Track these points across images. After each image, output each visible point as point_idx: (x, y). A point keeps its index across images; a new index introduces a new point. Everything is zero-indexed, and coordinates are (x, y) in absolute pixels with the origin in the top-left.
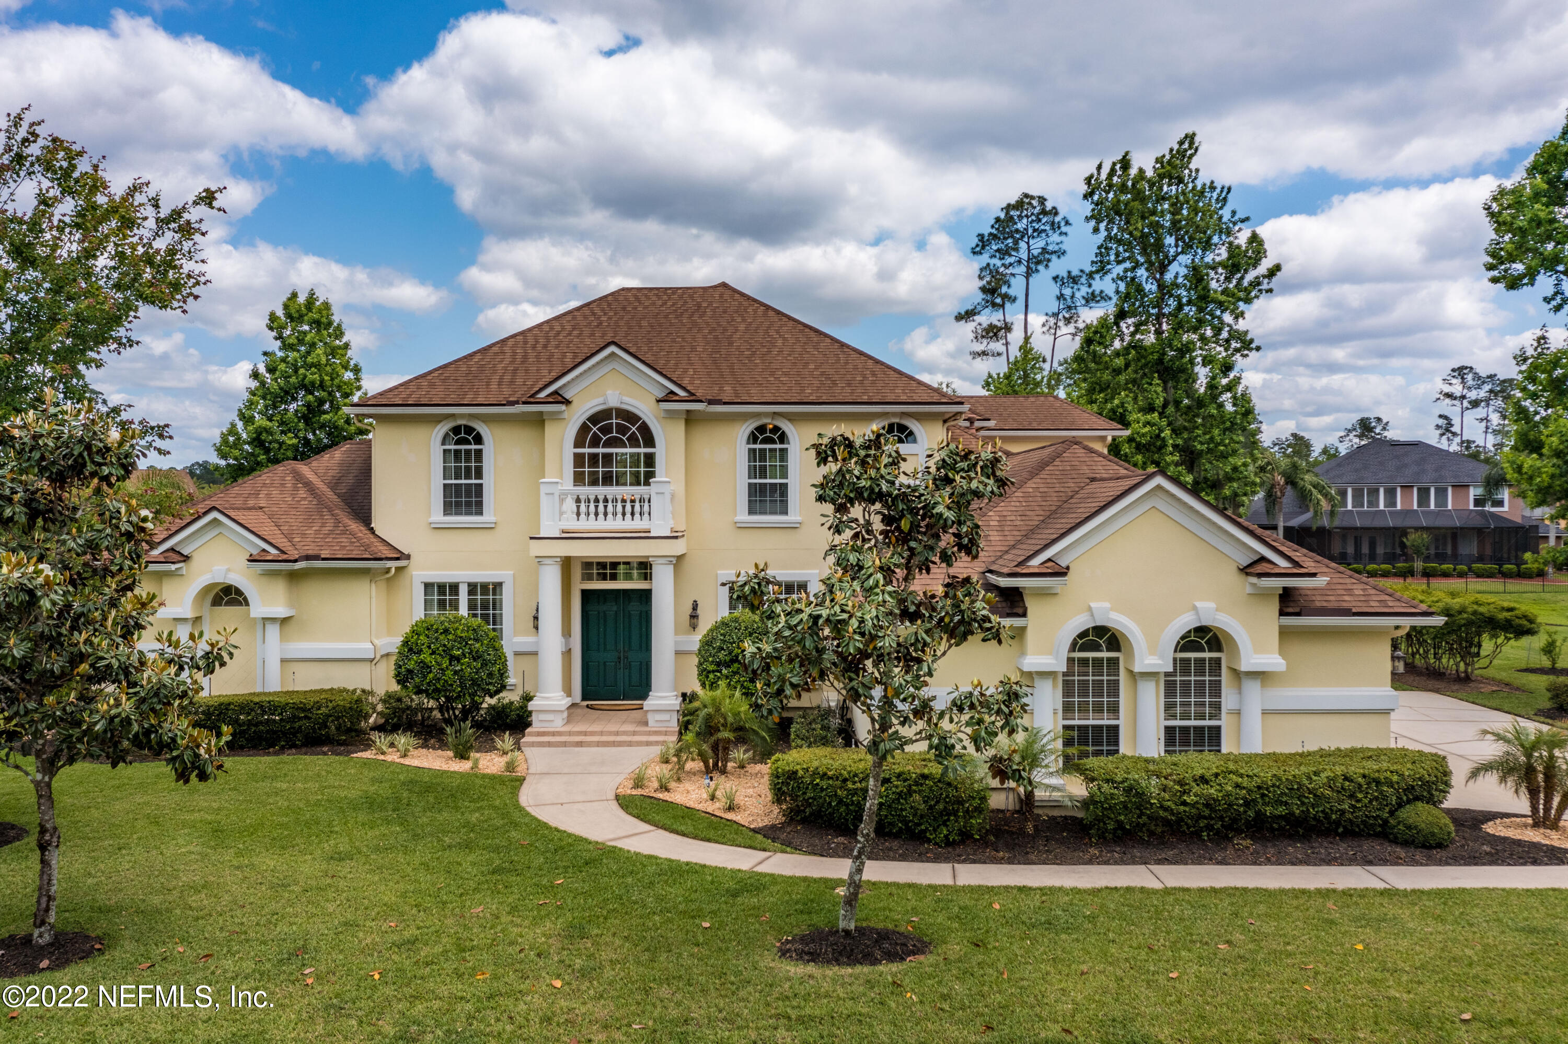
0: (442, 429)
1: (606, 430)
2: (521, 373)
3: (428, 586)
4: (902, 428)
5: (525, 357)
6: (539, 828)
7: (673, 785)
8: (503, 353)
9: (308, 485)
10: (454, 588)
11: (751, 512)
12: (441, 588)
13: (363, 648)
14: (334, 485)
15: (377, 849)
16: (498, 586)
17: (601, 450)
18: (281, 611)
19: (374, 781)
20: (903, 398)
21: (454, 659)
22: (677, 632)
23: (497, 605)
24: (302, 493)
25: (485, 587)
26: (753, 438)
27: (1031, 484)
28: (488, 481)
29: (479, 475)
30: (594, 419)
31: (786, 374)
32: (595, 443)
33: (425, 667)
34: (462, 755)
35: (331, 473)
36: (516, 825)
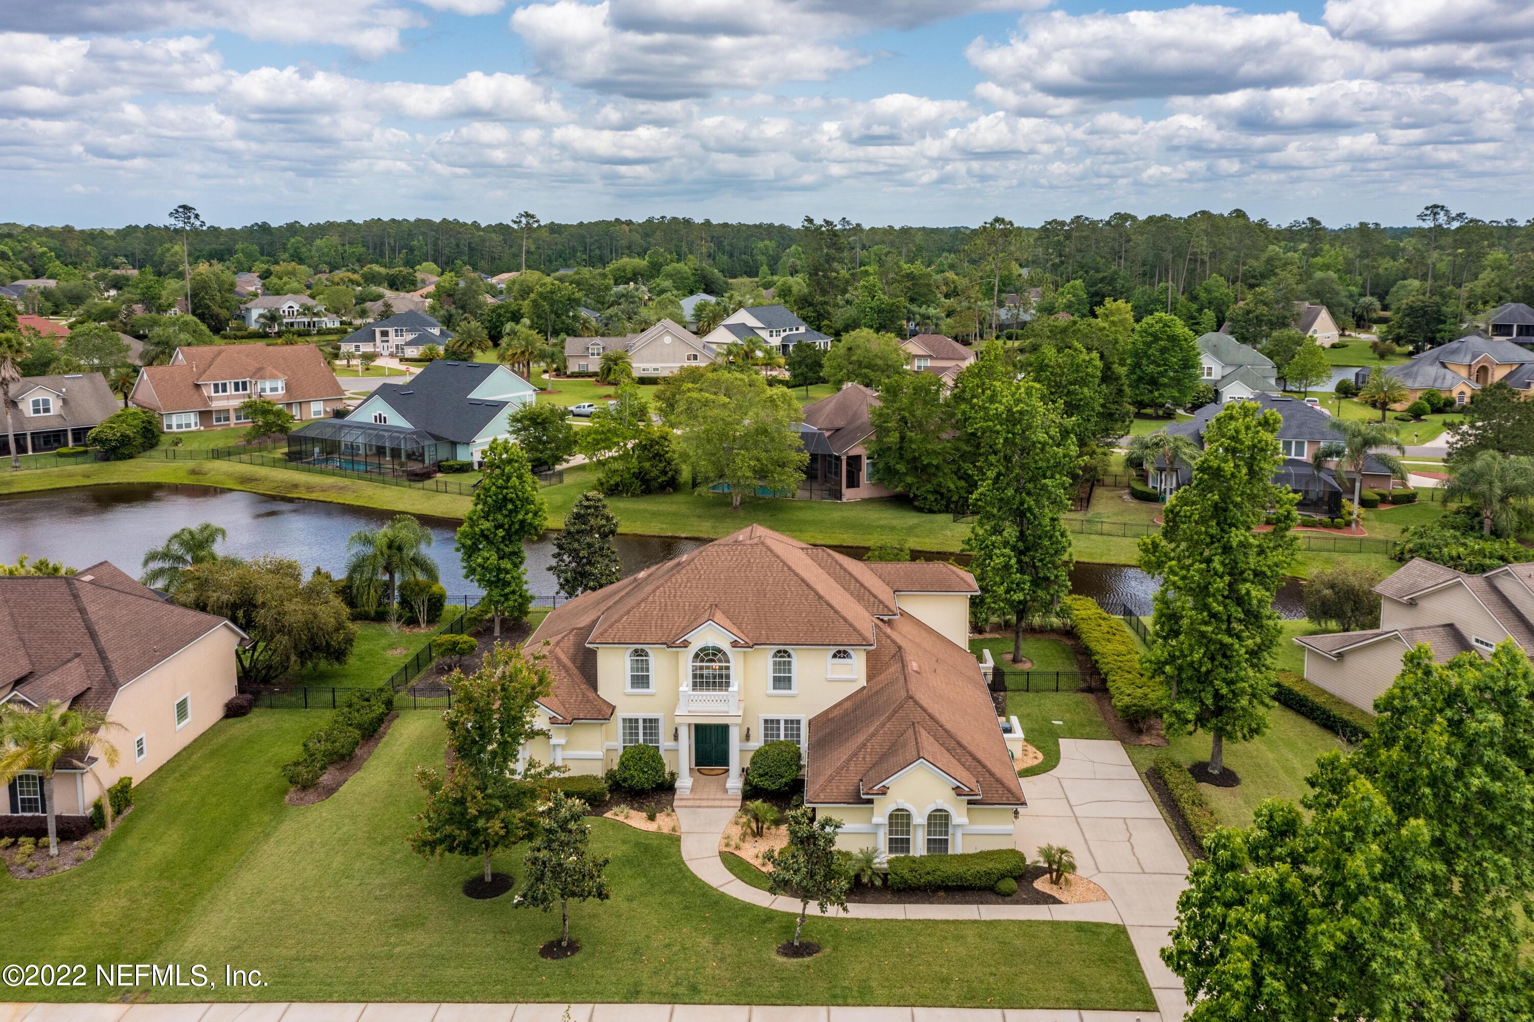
0: (629, 651)
1: (707, 655)
2: (665, 618)
3: (624, 720)
4: (845, 652)
5: (666, 606)
6: (694, 879)
7: (742, 844)
8: (654, 602)
9: (565, 667)
10: (637, 720)
11: (774, 688)
12: (631, 720)
13: (599, 754)
14: (574, 661)
15: (642, 894)
16: (656, 721)
17: (704, 664)
18: (562, 741)
19: (624, 842)
20: (845, 642)
21: (644, 772)
22: (741, 741)
23: (657, 728)
24: (563, 674)
25: (651, 720)
26: (775, 656)
27: (887, 726)
28: (652, 674)
29: (647, 670)
30: (702, 650)
31: (791, 621)
32: (702, 661)
33: (633, 777)
34: (652, 818)
35: (571, 651)
36: (685, 877)
